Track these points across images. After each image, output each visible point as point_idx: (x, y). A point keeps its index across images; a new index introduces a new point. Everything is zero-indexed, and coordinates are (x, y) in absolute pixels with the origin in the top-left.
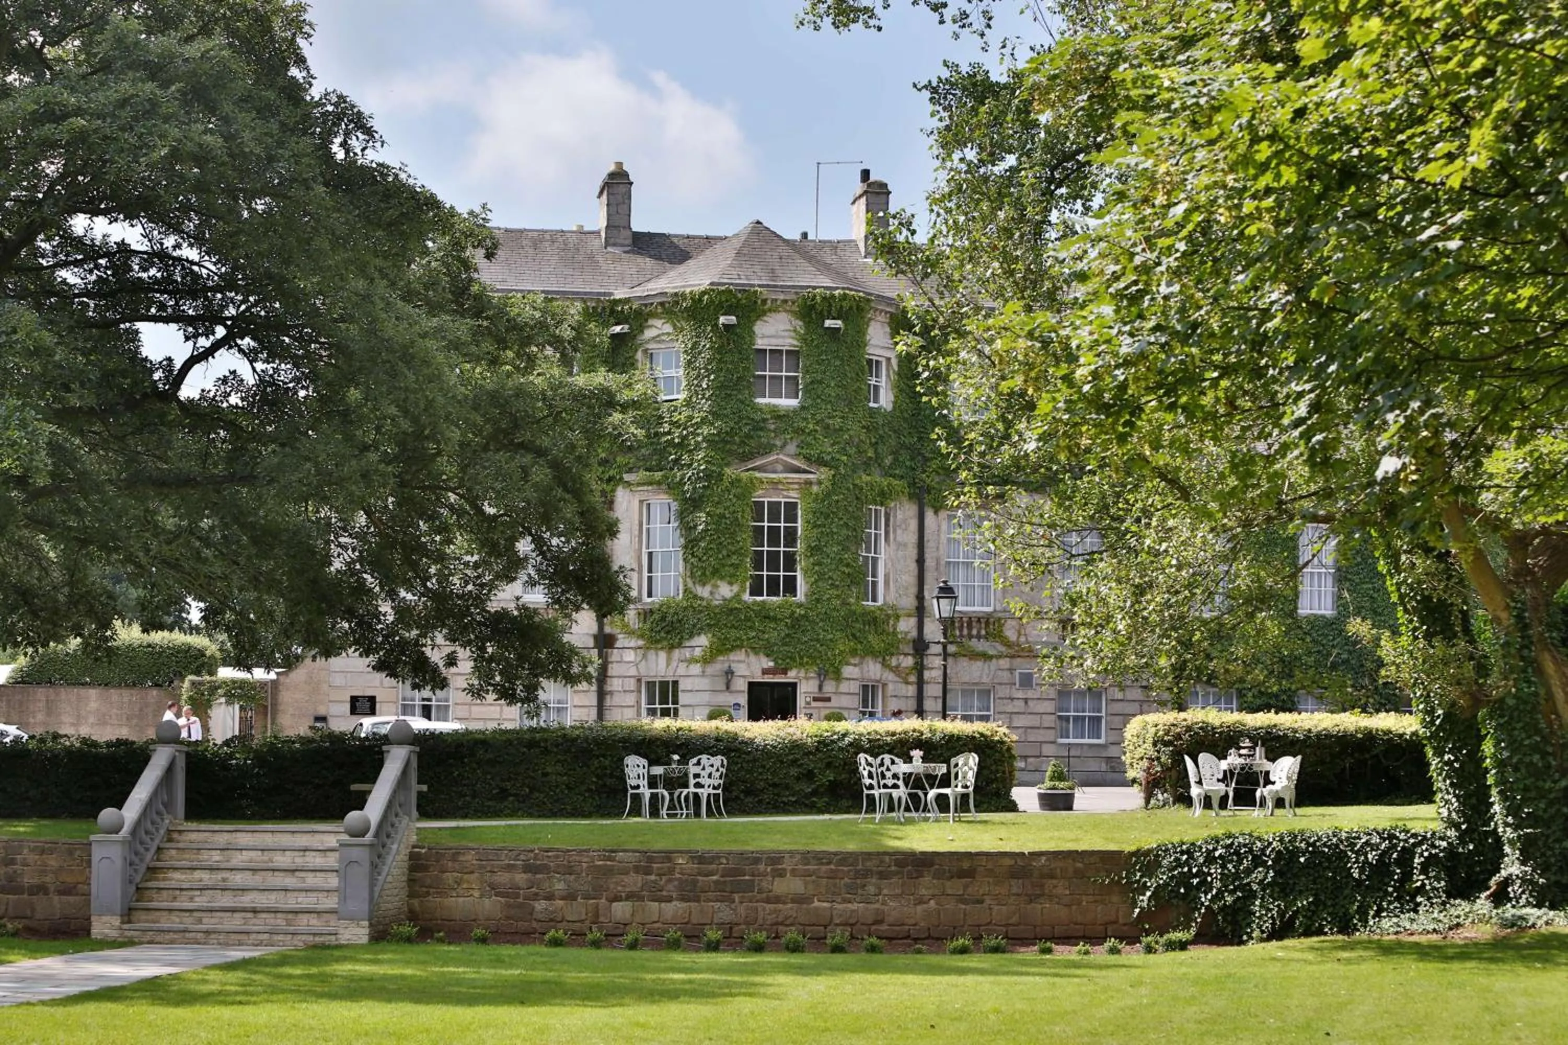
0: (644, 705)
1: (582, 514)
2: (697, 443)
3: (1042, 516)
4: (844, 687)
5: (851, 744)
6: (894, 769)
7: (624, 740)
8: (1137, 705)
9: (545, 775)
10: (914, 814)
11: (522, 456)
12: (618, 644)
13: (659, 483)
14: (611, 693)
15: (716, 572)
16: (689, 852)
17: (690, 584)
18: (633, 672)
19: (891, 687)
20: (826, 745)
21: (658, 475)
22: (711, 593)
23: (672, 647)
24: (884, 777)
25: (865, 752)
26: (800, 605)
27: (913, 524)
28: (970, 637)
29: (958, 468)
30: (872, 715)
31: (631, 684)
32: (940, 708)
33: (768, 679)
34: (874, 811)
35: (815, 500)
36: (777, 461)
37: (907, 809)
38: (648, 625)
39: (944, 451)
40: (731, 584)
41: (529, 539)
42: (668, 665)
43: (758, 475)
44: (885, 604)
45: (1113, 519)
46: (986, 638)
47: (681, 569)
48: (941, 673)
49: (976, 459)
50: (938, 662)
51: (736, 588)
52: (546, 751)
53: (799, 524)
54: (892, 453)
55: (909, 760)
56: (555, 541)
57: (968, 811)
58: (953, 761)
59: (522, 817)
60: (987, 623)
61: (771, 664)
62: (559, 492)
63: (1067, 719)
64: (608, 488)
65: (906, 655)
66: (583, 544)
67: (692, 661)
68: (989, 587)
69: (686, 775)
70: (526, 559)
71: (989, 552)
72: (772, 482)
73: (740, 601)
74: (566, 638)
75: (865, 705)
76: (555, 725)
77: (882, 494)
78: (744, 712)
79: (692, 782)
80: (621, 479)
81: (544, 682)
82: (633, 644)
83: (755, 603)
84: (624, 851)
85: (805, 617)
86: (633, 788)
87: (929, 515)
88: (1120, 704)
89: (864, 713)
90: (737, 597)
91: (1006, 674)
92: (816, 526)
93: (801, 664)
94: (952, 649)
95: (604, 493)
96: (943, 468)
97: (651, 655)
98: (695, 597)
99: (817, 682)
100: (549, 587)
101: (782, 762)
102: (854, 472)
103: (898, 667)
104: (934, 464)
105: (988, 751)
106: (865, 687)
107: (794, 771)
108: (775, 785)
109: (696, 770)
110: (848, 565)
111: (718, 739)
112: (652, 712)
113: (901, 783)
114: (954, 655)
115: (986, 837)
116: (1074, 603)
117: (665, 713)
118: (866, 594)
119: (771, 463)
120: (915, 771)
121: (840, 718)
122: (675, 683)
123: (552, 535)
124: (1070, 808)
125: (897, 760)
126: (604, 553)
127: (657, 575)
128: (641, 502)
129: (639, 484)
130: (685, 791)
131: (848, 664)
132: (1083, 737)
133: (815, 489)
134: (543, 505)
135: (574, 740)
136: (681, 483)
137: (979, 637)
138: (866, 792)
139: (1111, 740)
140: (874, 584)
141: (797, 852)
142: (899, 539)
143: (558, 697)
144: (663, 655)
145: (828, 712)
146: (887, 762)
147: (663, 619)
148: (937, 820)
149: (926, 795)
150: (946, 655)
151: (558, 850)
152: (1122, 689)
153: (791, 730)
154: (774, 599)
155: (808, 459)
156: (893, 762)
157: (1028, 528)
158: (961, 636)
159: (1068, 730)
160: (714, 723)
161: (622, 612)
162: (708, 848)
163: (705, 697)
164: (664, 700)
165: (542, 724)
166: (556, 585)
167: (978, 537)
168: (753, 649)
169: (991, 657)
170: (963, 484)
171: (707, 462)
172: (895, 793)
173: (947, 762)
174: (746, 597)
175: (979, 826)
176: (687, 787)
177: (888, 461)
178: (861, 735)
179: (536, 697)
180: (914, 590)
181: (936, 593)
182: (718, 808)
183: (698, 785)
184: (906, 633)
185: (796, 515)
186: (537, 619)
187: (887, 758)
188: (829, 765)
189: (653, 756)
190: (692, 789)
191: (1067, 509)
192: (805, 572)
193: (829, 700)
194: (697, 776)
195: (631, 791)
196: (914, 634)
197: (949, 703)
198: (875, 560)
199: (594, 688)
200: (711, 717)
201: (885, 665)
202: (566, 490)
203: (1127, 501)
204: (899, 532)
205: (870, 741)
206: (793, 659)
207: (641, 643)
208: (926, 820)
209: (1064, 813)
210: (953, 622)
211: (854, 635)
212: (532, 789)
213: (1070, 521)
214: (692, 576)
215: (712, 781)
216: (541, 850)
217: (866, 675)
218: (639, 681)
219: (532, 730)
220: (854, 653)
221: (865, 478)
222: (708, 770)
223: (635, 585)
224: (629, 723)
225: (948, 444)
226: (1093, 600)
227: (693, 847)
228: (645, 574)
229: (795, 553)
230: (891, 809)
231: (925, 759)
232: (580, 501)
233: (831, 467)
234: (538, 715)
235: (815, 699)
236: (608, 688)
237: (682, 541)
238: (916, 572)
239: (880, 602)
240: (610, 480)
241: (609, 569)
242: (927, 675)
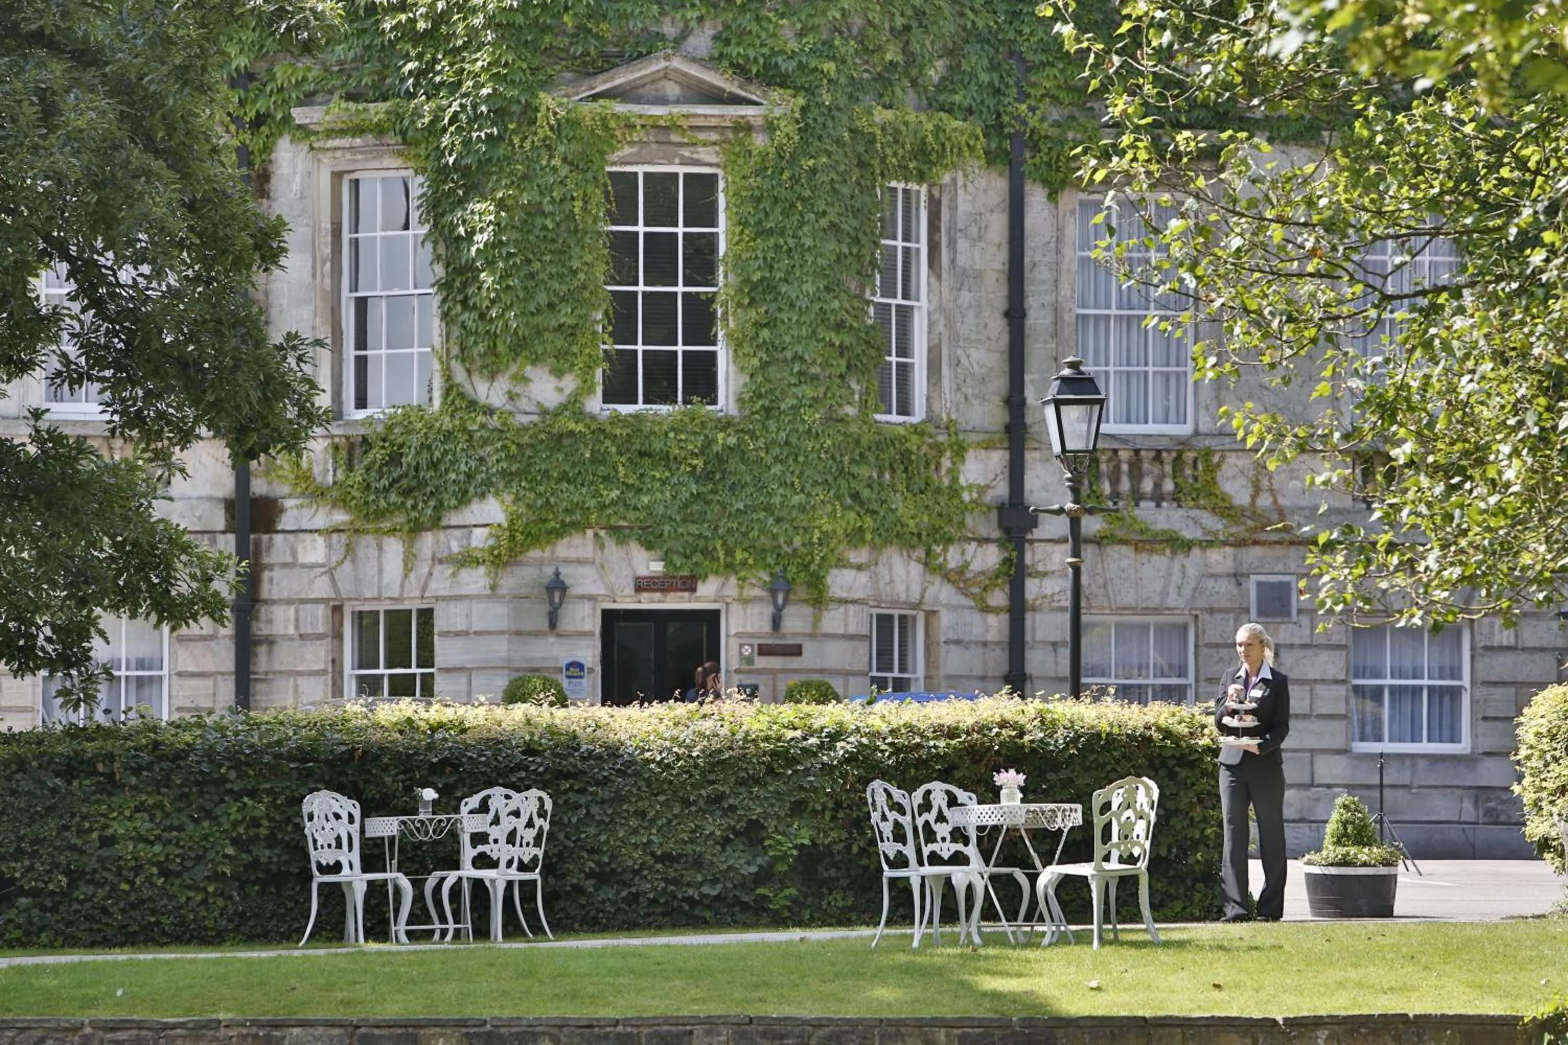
0: (350, 671)
1: (191, 207)
2: (472, 32)
3: (1310, 203)
4: (833, 620)
5: (850, 759)
6: (954, 817)
7: (304, 755)
8: (1549, 661)
9: (108, 841)
10: (1004, 926)
11: (41, 65)
12: (286, 522)
13: (380, 130)
14: (270, 641)
15: (520, 346)
16: (462, 1023)
17: (460, 376)
18: (321, 588)
19: (945, 619)
20: (792, 761)
21: (377, 111)
22: (512, 397)
23: (416, 528)
24: (930, 836)
25: (885, 775)
26: (725, 424)
27: (998, 225)
28: (1137, 497)
29: (1104, 88)
30: (901, 687)
31: (318, 618)
32: (1065, 668)
33: (651, 602)
34: (909, 919)
35: (759, 172)
36: (666, 75)
37: (989, 914)
38: (358, 476)
39: (1071, 47)
40: (558, 373)
41: (63, 268)
42: (408, 570)
43: (620, 108)
44: (931, 418)
45: (1487, 206)
46: (1176, 499)
47: (437, 341)
48: (1067, 584)
49: (1148, 65)
50: (1061, 557)
51: (570, 383)
52: (111, 785)
53: (722, 228)
54: (949, 53)
55: (991, 794)
56: (126, 275)
57: (1136, 917)
58: (1098, 798)
59: (51, 947)
60: (1178, 461)
61: (657, 567)
62: (137, 155)
63: (1376, 694)
64: (255, 143)
65: (983, 541)
66: (197, 279)
67: (467, 560)
68: (1181, 377)
69: (454, 836)
70: (56, 315)
71: (1182, 292)
72: (655, 126)
73: (580, 415)
74: (159, 510)
75: (884, 662)
76: (134, 720)
77: (922, 152)
78: (593, 682)
79: (468, 853)
80: (287, 119)
81: (106, 619)
82: (321, 520)
83: (616, 419)
84: (303, 1024)
85: (738, 450)
86: (324, 869)
87: (1036, 197)
88: (1510, 657)
89: (881, 684)
90: (573, 406)
91: (1225, 587)
92: (763, 233)
93: (729, 567)
94: (1092, 525)
95: (244, 155)
96: (1071, 89)
97: (367, 546)
98: (472, 405)
99: (769, 610)
100: (116, 386)
101: (686, 803)
102: (853, 99)
103: (961, 570)
104: (1047, 80)
105: (1183, 773)
106: (884, 622)
107: (714, 826)
108: (667, 858)
109: (478, 823)
110: (840, 326)
111: (530, 750)
112: (369, 686)
113: (971, 851)
114: (1099, 541)
115: (1181, 980)
116: (1388, 411)
117: (402, 687)
118: (884, 396)
119: (654, 79)
120: (1006, 823)
121: (824, 695)
122: (426, 615)
123: (120, 260)
124: (1385, 911)
125: (962, 795)
126: (249, 302)
127: (377, 353)
128: (337, 176)
129: (331, 133)
130: (452, 877)
131: (841, 564)
132: (1415, 738)
133: (759, 141)
134: (96, 186)
135: (180, 755)
136: (434, 130)
137: (1158, 498)
138: (888, 873)
139: (1486, 744)
140: (904, 371)
141: (724, 1020)
142: (961, 260)
143: (143, 650)
144: (394, 548)
145: (794, 680)
146: (939, 800)
147: (395, 459)
148: (1062, 940)
149: (1033, 879)
150: (1077, 540)
151: (139, 1025)
152: (1511, 622)
153: (707, 726)
154: (664, 409)
155: (741, 70)
156: (953, 801)
157: (1276, 233)
158: (1116, 495)
159: (1378, 721)
160: (519, 711)
161: (293, 444)
162: (507, 1013)
163: (500, 648)
164: (398, 657)
165: (99, 717)
166: (132, 381)
167: (1154, 257)
168: (614, 530)
169: (1187, 546)
170: (1118, 127)
171: (496, 78)
172: (960, 876)
173: (1083, 798)
174: (595, 404)
175: (1163, 955)
176: (456, 866)
177: (935, 72)
178: (876, 735)
179: (86, 656)
180: (1000, 385)
181: (1053, 390)
182: (532, 916)
183: (483, 861)
184: (982, 490)
185: (714, 205)
186: (86, 465)
187: (938, 790)
188: (798, 808)
189: (372, 792)
190: (468, 871)
191: (1371, 185)
192: (737, 344)
193: (796, 651)
194: (479, 838)
195: (319, 878)
196: (1002, 490)
197: (1088, 656)
198: (905, 314)
199: (228, 630)
200: (513, 696)
201: (930, 565)
202: (151, 148)
203: (1521, 164)
204: (962, 244)
205: (897, 750)
206: (708, 553)
207: (340, 517)
208: (1032, 941)
209: (1372, 924)
210: (1095, 461)
211: (856, 496)
212: (75, 877)
213: (1379, 213)
214: (464, 356)
215: (515, 852)
216: (99, 1026)
217: (885, 590)
218: (337, 610)
219: (73, 732)
220: (856, 537)
221: (881, 115)
222: (507, 823)
223: (324, 380)
224: (315, 714)
225: (1082, 28)
226: (1437, 405)
227: (470, 1011)
228: (350, 353)
229: (712, 299)
230: (949, 915)
231: (1029, 793)
232: (186, 176)
233: (797, 90)
234: (90, 699)
235: (764, 651)
236: (261, 629)
237: (440, 270)
238: (1004, 341)
239: (919, 414)
240: (259, 121)
241: (260, 342)
242: (1032, 588)
